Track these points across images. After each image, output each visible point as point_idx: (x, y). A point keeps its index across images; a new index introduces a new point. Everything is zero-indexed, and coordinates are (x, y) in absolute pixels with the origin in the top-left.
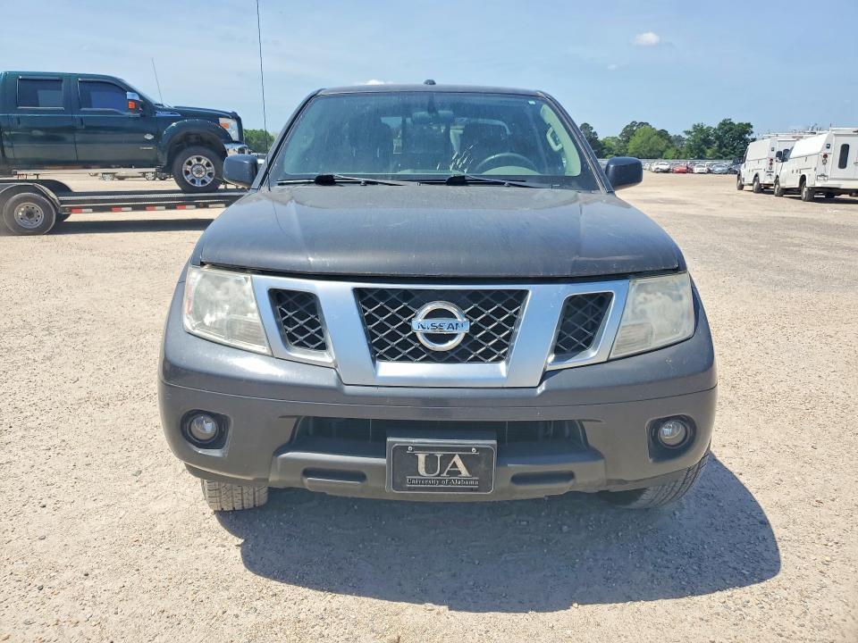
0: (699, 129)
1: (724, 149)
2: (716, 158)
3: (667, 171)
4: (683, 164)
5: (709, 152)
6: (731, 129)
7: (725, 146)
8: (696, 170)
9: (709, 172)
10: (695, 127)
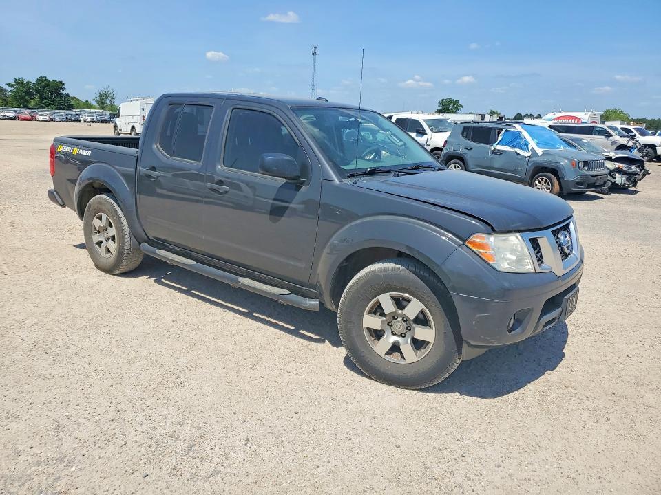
0: (19, 82)
1: (45, 101)
2: (40, 108)
3: (14, 119)
4: (27, 113)
5: (33, 102)
6: (48, 85)
7: (45, 98)
8: (40, 118)
9: (51, 120)
10: (16, 80)
